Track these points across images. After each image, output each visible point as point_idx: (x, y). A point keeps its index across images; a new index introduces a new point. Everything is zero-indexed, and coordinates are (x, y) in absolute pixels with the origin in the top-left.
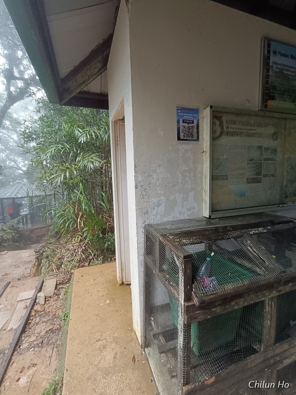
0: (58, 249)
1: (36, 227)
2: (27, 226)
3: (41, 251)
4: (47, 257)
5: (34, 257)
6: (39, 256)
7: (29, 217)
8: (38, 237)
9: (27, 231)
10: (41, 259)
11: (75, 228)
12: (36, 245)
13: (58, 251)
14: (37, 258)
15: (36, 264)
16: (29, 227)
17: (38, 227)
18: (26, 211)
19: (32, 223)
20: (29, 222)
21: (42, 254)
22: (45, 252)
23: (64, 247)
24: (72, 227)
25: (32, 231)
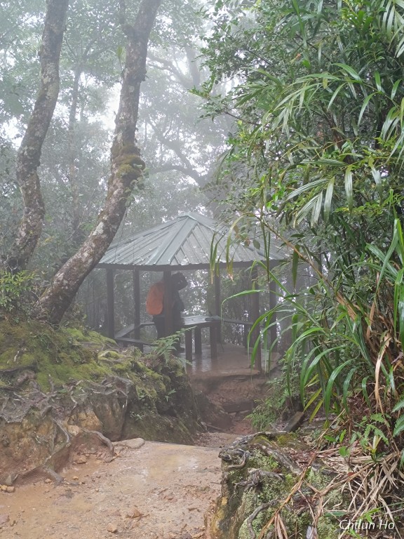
0: (295, 466)
1: (224, 373)
2: (199, 364)
3: (242, 462)
4: (259, 486)
5: (218, 477)
6: (233, 477)
7: (206, 334)
8: (229, 407)
9: (198, 381)
10: (240, 489)
11: (361, 395)
12: (222, 435)
13: (297, 472)
14: (228, 481)
15: (224, 502)
16: (204, 370)
17: (231, 372)
18: (198, 313)
19: (214, 356)
20: (205, 351)
21: (242, 472)
22: (253, 464)
23: (317, 460)
24: (351, 388)
25: (213, 384)
